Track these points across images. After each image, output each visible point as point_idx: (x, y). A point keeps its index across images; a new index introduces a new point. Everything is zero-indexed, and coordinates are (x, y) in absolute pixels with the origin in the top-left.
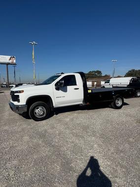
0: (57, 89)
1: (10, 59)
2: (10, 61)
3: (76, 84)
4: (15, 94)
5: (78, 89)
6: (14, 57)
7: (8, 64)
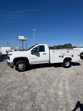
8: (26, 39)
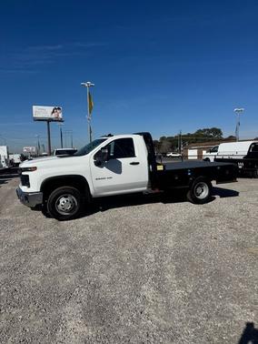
0: (98, 164)
1: (53, 112)
2: (53, 116)
3: (133, 155)
4: (23, 173)
5: (138, 163)
6: (59, 109)
7: (49, 121)
8: (60, 116)
